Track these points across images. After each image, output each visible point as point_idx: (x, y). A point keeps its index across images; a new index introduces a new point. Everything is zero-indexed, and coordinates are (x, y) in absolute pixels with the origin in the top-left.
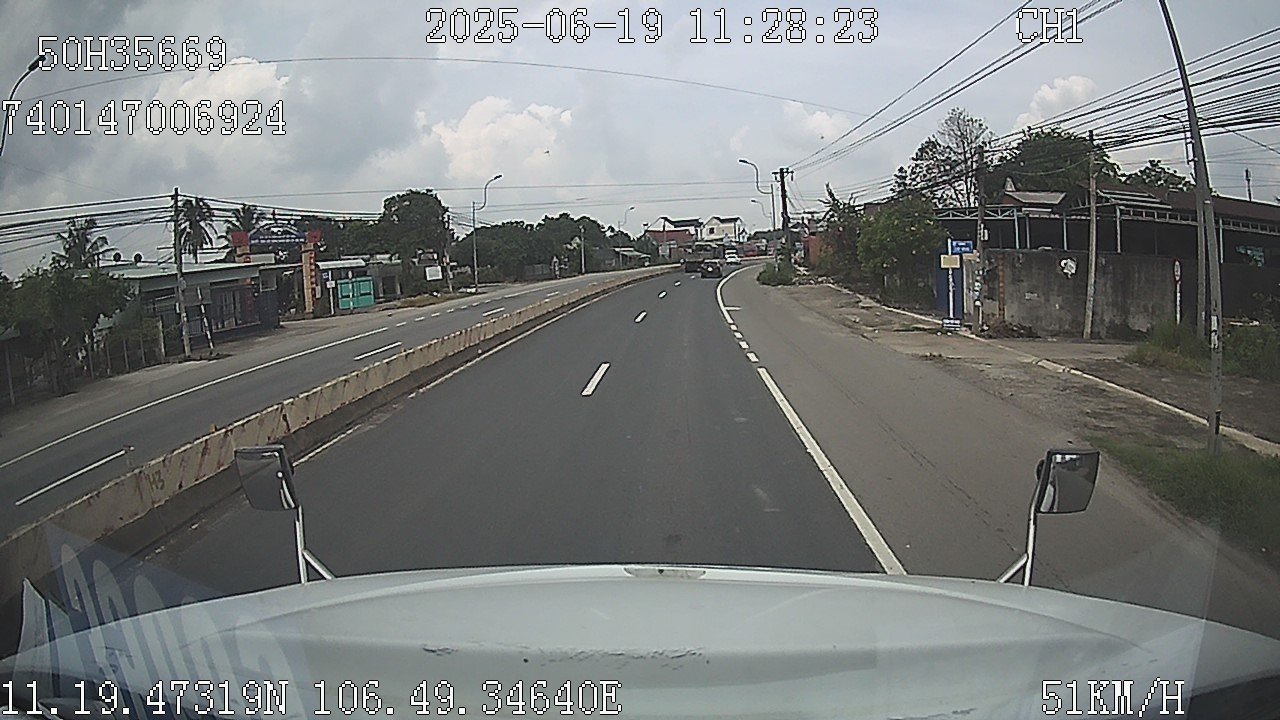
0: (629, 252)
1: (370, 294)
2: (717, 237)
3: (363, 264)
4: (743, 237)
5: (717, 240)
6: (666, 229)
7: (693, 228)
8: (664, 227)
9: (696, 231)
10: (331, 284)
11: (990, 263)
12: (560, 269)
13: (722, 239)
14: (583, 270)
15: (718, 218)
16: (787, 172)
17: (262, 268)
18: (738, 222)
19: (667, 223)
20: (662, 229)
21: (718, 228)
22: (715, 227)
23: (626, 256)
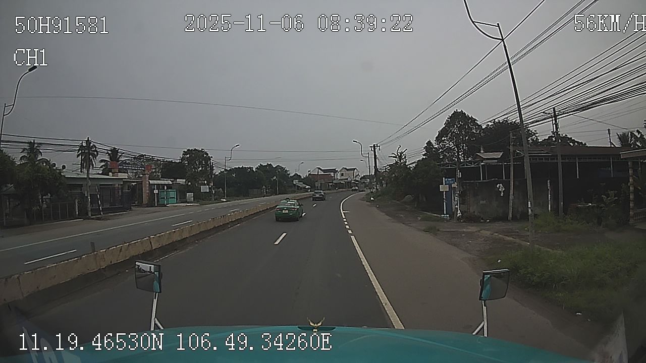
0: (301, 185)
1: (174, 198)
2: (345, 178)
3: (171, 183)
4: (358, 178)
5: (345, 179)
6: (319, 173)
7: (333, 173)
8: (318, 172)
9: (334, 174)
10: (156, 191)
11: (463, 188)
12: (266, 192)
13: (347, 179)
14: (278, 193)
15: (346, 169)
16: (377, 146)
17: (124, 180)
18: (355, 171)
19: (320, 171)
20: (317, 174)
21: (346, 174)
22: (344, 173)
23: (299, 186)
